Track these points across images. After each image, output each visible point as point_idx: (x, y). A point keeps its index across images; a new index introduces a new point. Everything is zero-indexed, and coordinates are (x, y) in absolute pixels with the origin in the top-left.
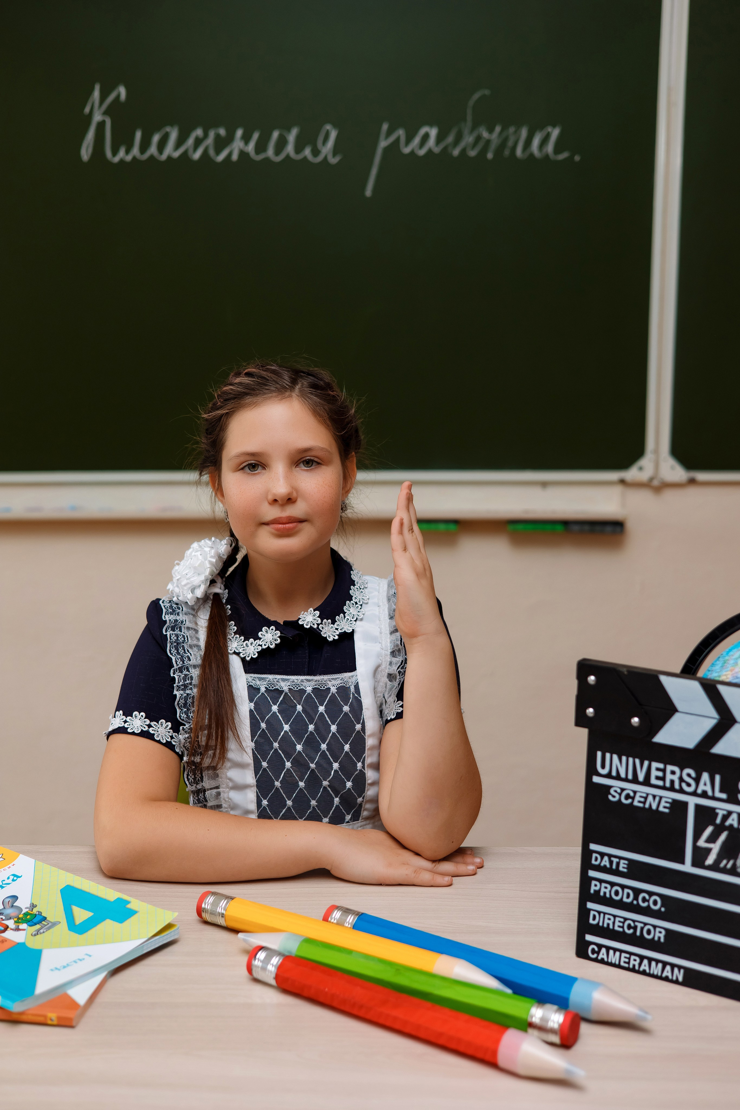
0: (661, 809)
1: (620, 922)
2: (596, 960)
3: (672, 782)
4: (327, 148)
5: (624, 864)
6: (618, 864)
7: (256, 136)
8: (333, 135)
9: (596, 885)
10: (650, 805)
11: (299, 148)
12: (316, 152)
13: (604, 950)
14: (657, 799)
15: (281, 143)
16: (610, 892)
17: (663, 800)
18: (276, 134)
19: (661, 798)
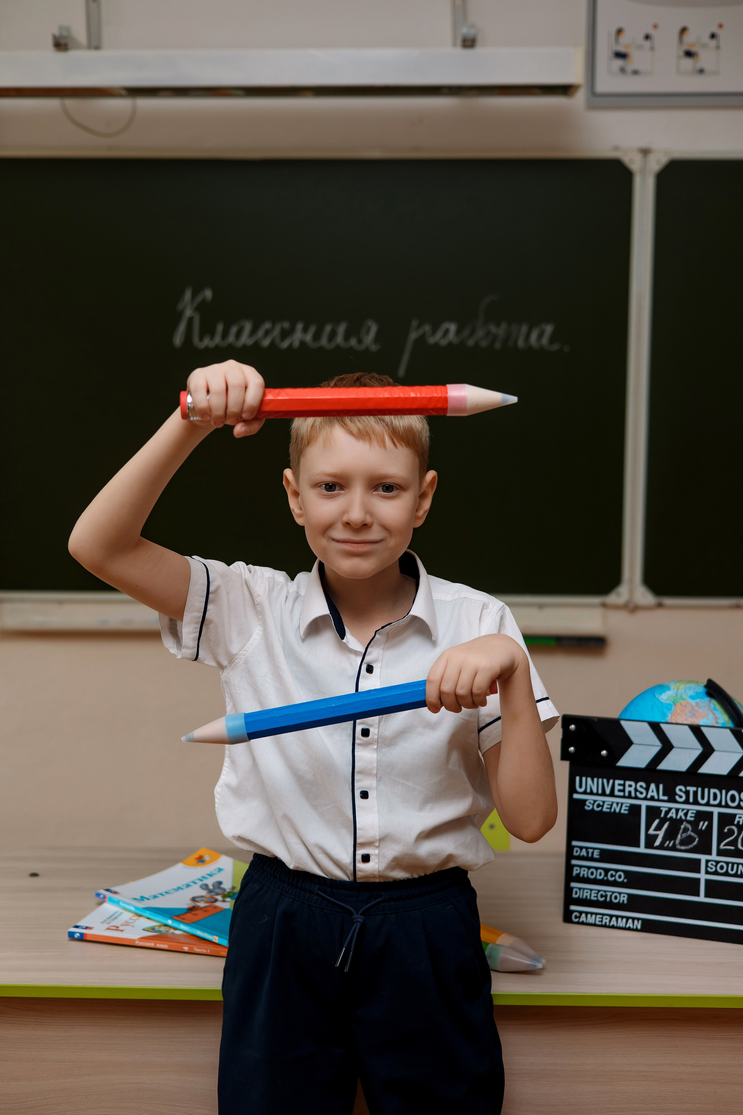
0: (623, 811)
1: (595, 893)
2: (578, 923)
3: (630, 792)
4: (369, 338)
5: (597, 852)
6: (593, 853)
7: (313, 329)
8: (374, 328)
9: (577, 870)
10: (615, 810)
11: (347, 338)
12: (360, 341)
13: (583, 915)
14: (620, 805)
15: (333, 335)
16: (587, 873)
17: (624, 806)
18: (328, 328)
19: (622, 804)
